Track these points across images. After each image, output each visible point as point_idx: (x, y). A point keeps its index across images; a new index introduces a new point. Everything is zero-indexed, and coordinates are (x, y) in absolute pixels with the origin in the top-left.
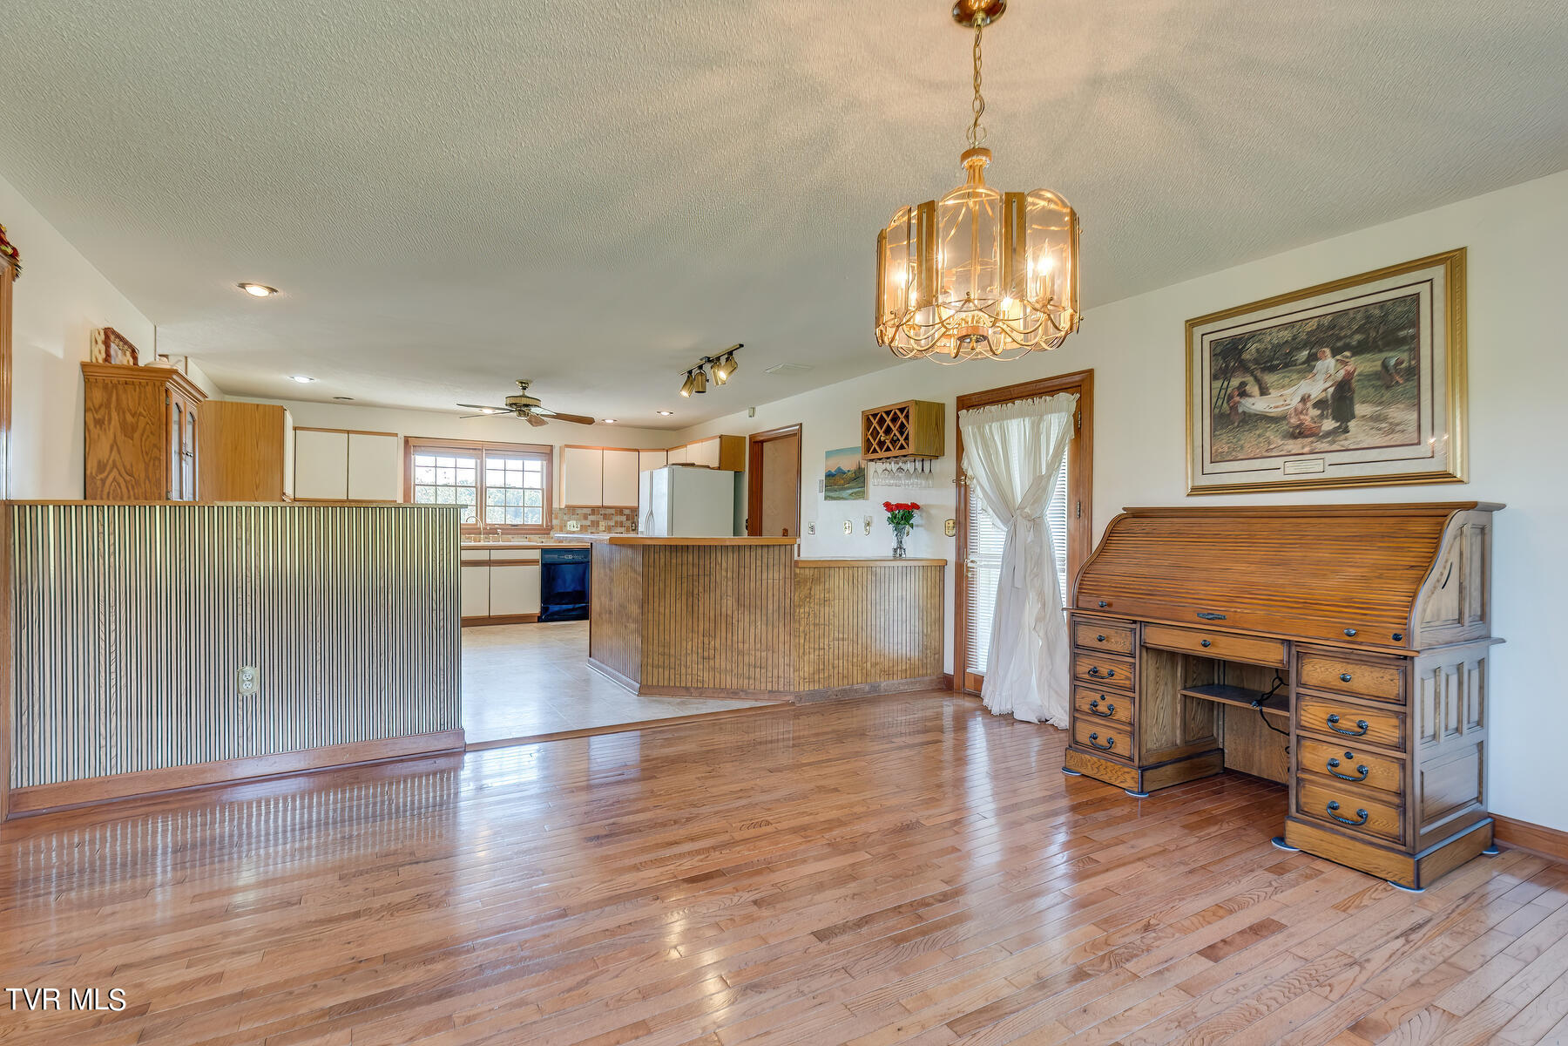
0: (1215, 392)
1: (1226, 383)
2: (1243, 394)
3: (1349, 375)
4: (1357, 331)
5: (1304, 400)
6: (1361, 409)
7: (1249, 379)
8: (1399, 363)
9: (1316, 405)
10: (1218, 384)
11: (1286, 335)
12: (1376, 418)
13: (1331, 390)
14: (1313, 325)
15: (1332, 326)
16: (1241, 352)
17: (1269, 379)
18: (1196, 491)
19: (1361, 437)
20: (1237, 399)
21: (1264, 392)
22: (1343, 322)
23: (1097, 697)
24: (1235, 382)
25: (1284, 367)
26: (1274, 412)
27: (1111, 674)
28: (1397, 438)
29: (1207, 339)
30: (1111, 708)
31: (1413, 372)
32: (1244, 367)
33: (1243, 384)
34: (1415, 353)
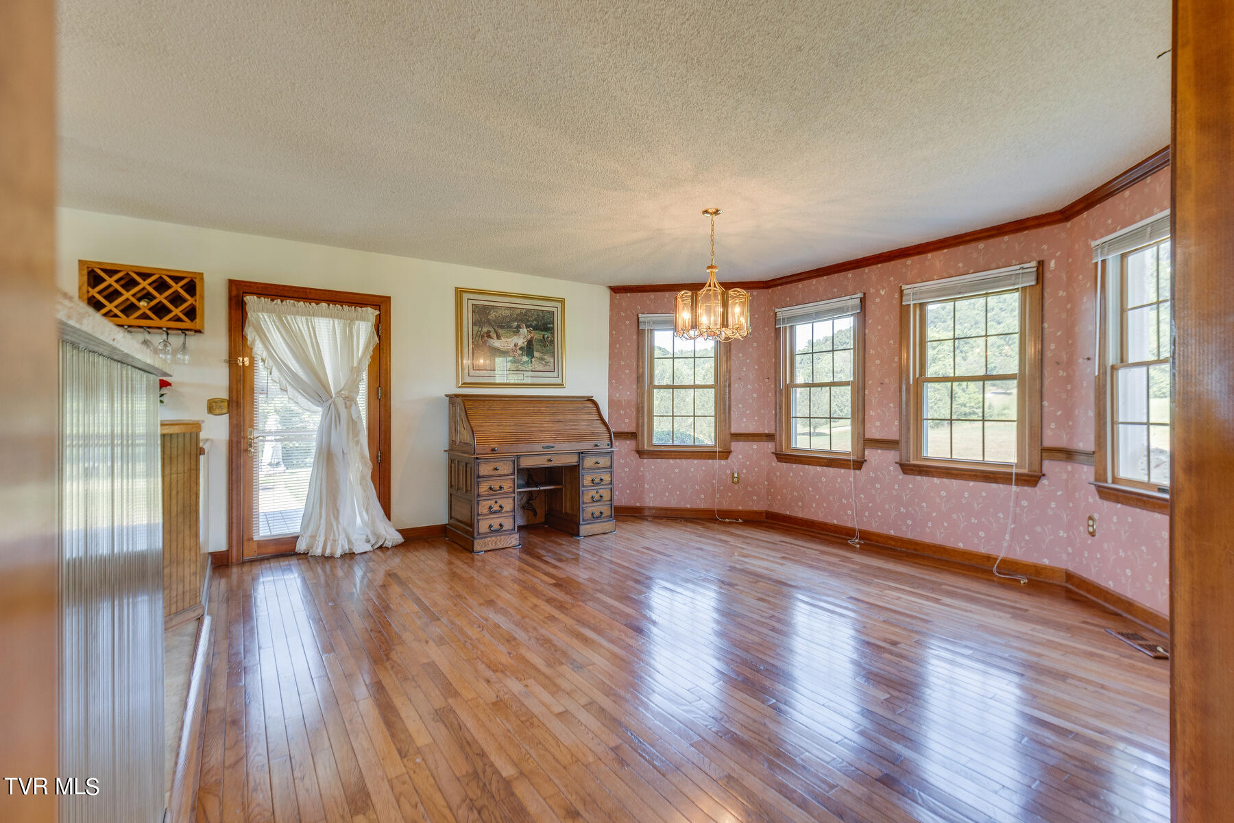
0: (475, 332)
1: (480, 329)
2: (489, 336)
3: (532, 338)
4: (534, 320)
5: (516, 345)
6: (536, 354)
7: (492, 329)
8: (548, 337)
9: (520, 349)
10: (476, 328)
11: (508, 312)
12: (542, 359)
13: (526, 343)
14: (518, 312)
15: (526, 315)
16: (488, 314)
17: (501, 331)
18: (465, 385)
19: (536, 366)
20: (486, 338)
21: (499, 338)
22: (530, 314)
23: (493, 502)
24: (485, 329)
25: (507, 328)
26: (503, 349)
27: (501, 488)
28: (547, 368)
29: (471, 302)
30: (501, 507)
31: (552, 342)
32: (489, 323)
33: (489, 332)
34: (553, 334)
